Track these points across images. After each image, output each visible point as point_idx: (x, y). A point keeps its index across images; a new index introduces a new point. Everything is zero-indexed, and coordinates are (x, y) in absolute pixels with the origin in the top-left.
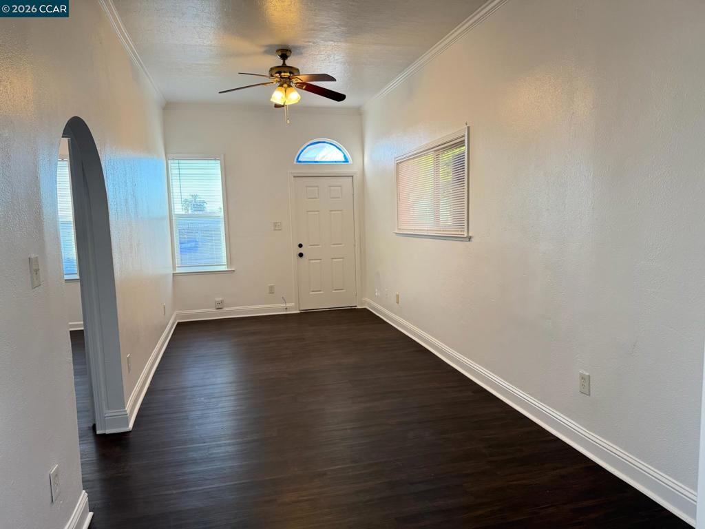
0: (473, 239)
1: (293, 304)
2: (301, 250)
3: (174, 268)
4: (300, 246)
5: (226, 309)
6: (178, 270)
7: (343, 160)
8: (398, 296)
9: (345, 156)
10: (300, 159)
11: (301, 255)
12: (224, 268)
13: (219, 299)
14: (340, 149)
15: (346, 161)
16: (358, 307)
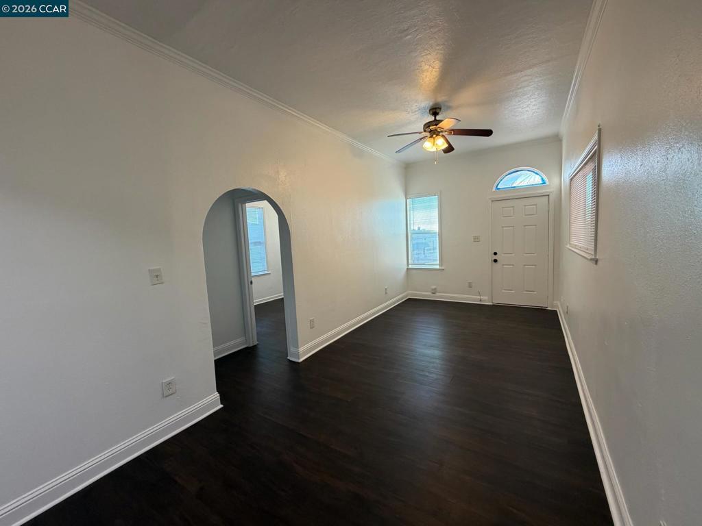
0: (599, 263)
1: (486, 298)
2: (495, 257)
3: (408, 264)
4: (495, 254)
5: (437, 294)
6: (410, 266)
7: (541, 182)
8: (568, 307)
9: (542, 179)
10: (498, 187)
11: (495, 261)
12: (438, 267)
13: (434, 287)
14: (537, 174)
15: (544, 183)
16: (549, 309)
